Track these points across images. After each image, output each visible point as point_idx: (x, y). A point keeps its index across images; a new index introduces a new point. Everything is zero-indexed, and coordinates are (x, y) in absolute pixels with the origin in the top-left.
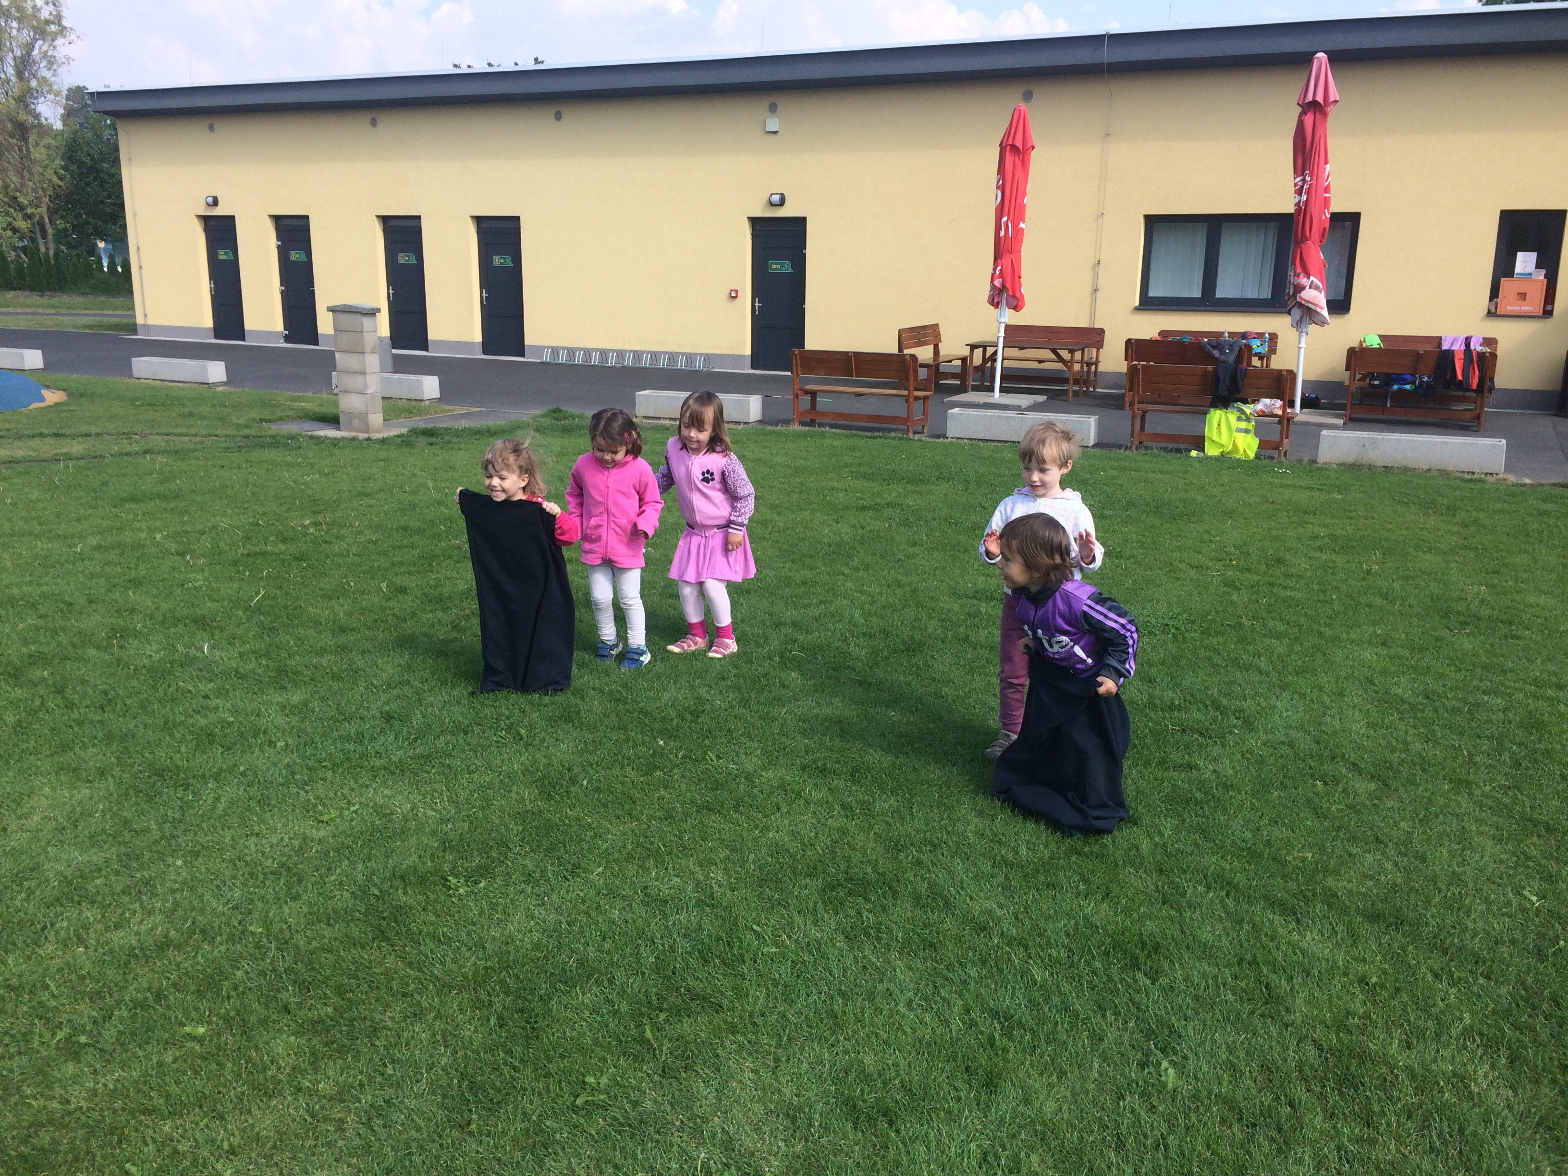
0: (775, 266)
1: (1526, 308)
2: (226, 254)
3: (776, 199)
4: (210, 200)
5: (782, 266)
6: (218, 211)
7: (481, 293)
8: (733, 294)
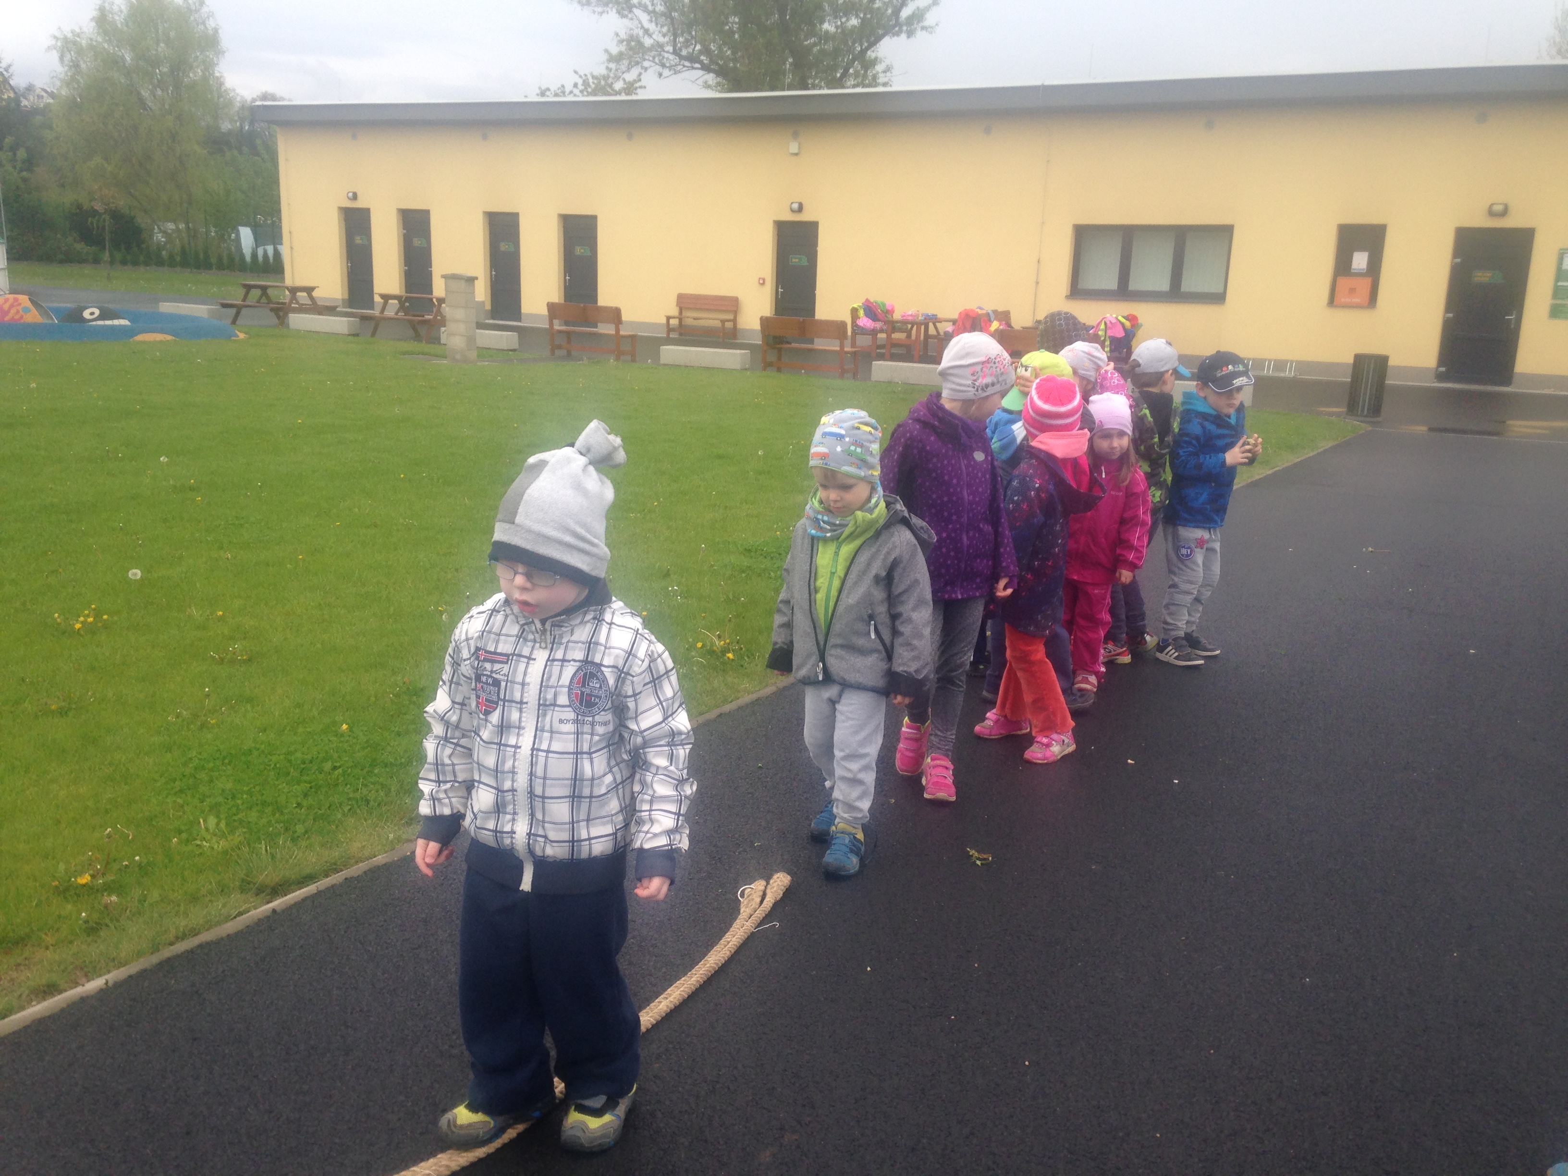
0: (795, 260)
1: (1356, 300)
2: (361, 239)
3: (795, 206)
4: (350, 195)
5: (800, 259)
6: (359, 204)
7: (565, 276)
8: (761, 282)
